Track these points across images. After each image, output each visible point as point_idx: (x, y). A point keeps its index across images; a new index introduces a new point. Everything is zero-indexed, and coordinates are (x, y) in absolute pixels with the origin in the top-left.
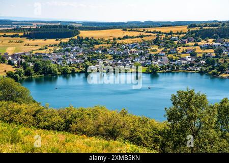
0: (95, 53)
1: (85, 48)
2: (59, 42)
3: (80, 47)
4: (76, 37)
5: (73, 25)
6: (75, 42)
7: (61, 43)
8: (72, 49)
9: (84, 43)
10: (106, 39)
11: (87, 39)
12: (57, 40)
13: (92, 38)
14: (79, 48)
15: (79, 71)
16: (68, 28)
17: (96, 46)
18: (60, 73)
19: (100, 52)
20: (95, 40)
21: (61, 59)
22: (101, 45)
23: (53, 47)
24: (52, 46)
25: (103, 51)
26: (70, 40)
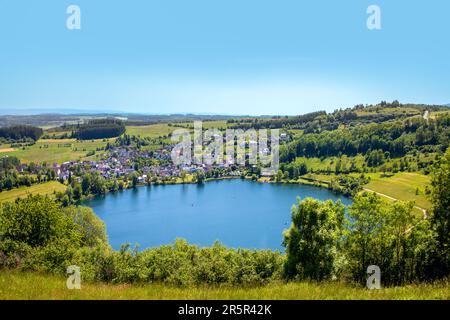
1: (131, 151)
2: (106, 143)
4: (123, 136)
5: (120, 118)
6: (122, 143)
8: (119, 153)
10: (152, 138)
11: (134, 138)
12: (104, 141)
13: (139, 136)
14: (125, 151)
16: (115, 123)
17: (143, 148)
19: (147, 156)
20: (141, 139)
21: (108, 169)
22: (147, 147)
24: (99, 150)
26: (117, 140)
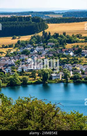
0: (64, 56)
1: (51, 49)
2: (15, 41)
3: (45, 48)
4: (41, 34)
6: (38, 41)
7: (19, 42)
8: (32, 50)
9: (50, 41)
10: (84, 35)
11: (56, 36)
12: (13, 39)
13: (64, 34)
14: (42, 48)
15: (33, 82)
16: (31, 21)
17: (69, 46)
18: (5, 85)
19: (71, 54)
20: (68, 37)
21: (11, 65)
22: (75, 44)
23: (8, 49)
24: (6, 47)
25: (75, 53)
26: (32, 38)
